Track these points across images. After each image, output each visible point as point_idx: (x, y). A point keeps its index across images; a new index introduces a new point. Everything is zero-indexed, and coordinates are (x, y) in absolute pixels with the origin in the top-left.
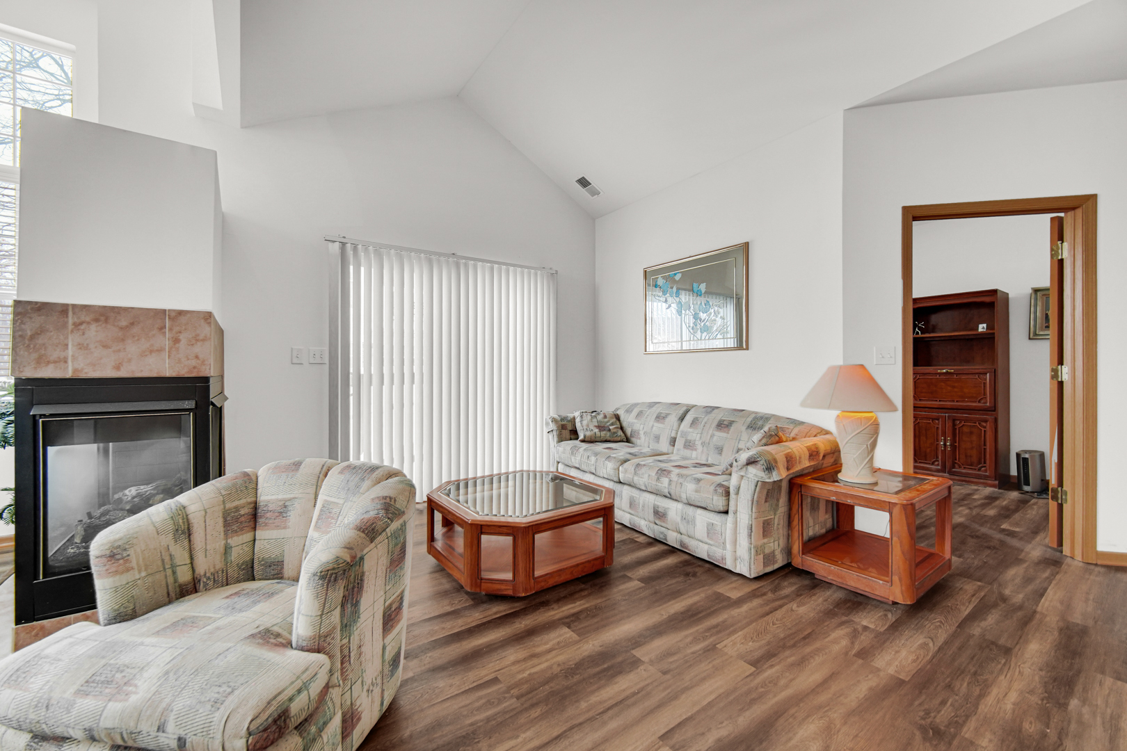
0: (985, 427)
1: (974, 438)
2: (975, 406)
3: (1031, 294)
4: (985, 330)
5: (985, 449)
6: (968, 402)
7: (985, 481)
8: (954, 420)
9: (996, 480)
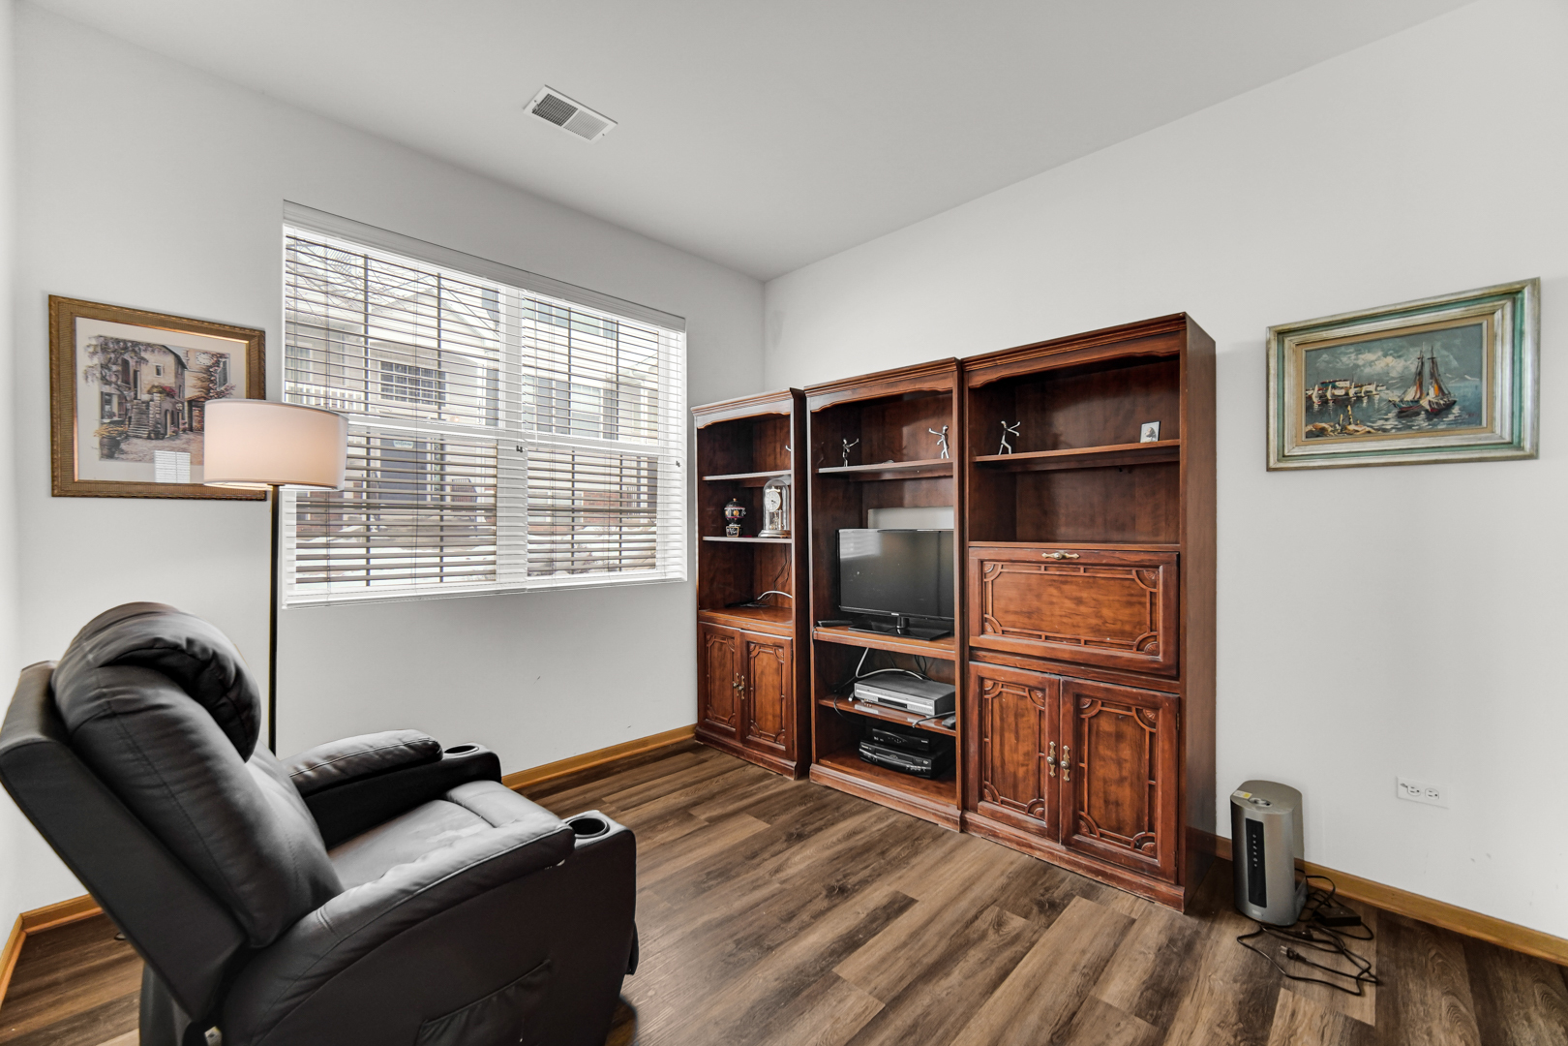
0: (1153, 725)
1: (1126, 752)
2: (1131, 660)
3: (1268, 342)
4: (1155, 439)
5: (1151, 787)
6: (1112, 645)
7: (1152, 883)
8: (1078, 698)
9: (1178, 883)
